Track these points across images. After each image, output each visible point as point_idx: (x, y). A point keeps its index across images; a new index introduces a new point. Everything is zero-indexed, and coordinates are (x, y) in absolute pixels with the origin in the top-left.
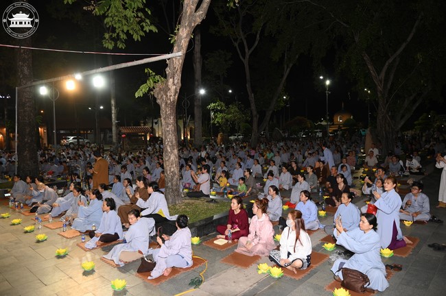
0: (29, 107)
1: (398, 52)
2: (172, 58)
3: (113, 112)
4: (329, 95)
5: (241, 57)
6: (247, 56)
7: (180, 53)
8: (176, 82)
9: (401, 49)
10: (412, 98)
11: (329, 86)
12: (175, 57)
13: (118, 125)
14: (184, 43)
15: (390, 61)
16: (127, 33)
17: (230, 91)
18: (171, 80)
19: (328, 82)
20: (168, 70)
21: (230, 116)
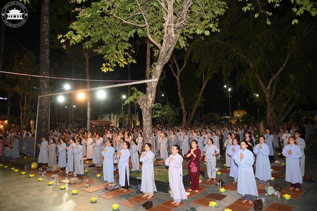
0: (46, 108)
1: (278, 73)
2: (151, 82)
3: (88, 110)
4: (231, 98)
5: (174, 74)
6: (179, 74)
7: (157, 80)
8: (153, 96)
9: (280, 71)
10: (288, 102)
11: (231, 92)
12: (153, 82)
13: (91, 119)
14: (159, 74)
15: (273, 78)
16: (116, 63)
17: (163, 95)
18: (150, 95)
19: (230, 90)
20: (148, 89)
21: (166, 112)
